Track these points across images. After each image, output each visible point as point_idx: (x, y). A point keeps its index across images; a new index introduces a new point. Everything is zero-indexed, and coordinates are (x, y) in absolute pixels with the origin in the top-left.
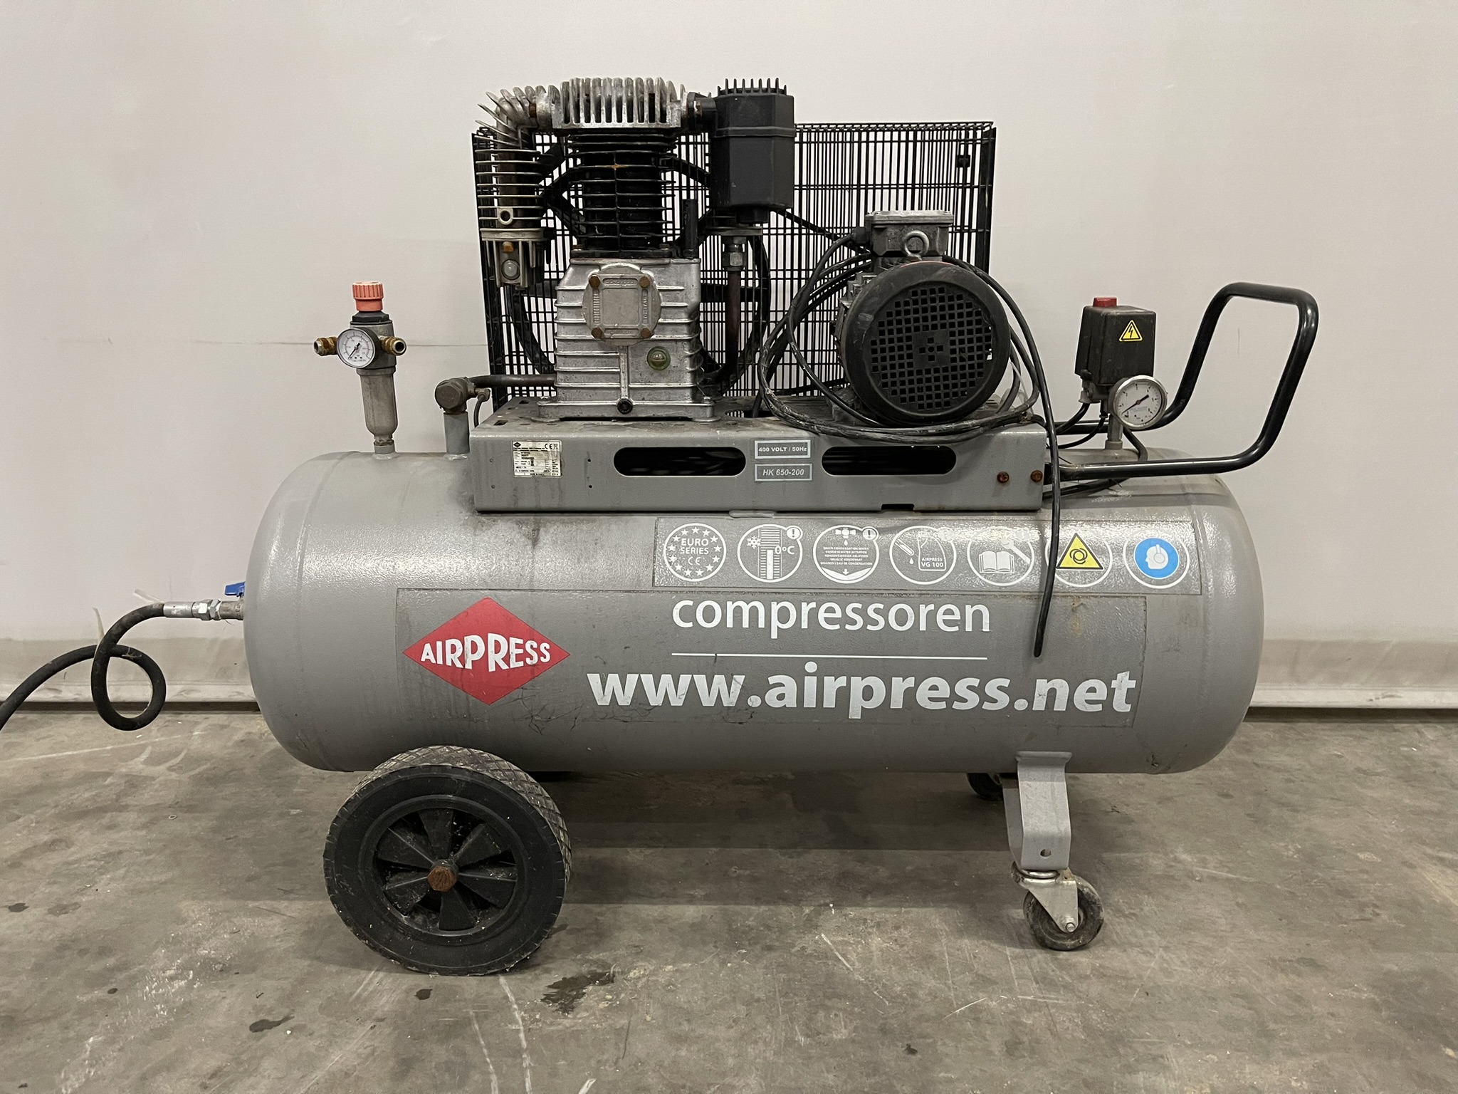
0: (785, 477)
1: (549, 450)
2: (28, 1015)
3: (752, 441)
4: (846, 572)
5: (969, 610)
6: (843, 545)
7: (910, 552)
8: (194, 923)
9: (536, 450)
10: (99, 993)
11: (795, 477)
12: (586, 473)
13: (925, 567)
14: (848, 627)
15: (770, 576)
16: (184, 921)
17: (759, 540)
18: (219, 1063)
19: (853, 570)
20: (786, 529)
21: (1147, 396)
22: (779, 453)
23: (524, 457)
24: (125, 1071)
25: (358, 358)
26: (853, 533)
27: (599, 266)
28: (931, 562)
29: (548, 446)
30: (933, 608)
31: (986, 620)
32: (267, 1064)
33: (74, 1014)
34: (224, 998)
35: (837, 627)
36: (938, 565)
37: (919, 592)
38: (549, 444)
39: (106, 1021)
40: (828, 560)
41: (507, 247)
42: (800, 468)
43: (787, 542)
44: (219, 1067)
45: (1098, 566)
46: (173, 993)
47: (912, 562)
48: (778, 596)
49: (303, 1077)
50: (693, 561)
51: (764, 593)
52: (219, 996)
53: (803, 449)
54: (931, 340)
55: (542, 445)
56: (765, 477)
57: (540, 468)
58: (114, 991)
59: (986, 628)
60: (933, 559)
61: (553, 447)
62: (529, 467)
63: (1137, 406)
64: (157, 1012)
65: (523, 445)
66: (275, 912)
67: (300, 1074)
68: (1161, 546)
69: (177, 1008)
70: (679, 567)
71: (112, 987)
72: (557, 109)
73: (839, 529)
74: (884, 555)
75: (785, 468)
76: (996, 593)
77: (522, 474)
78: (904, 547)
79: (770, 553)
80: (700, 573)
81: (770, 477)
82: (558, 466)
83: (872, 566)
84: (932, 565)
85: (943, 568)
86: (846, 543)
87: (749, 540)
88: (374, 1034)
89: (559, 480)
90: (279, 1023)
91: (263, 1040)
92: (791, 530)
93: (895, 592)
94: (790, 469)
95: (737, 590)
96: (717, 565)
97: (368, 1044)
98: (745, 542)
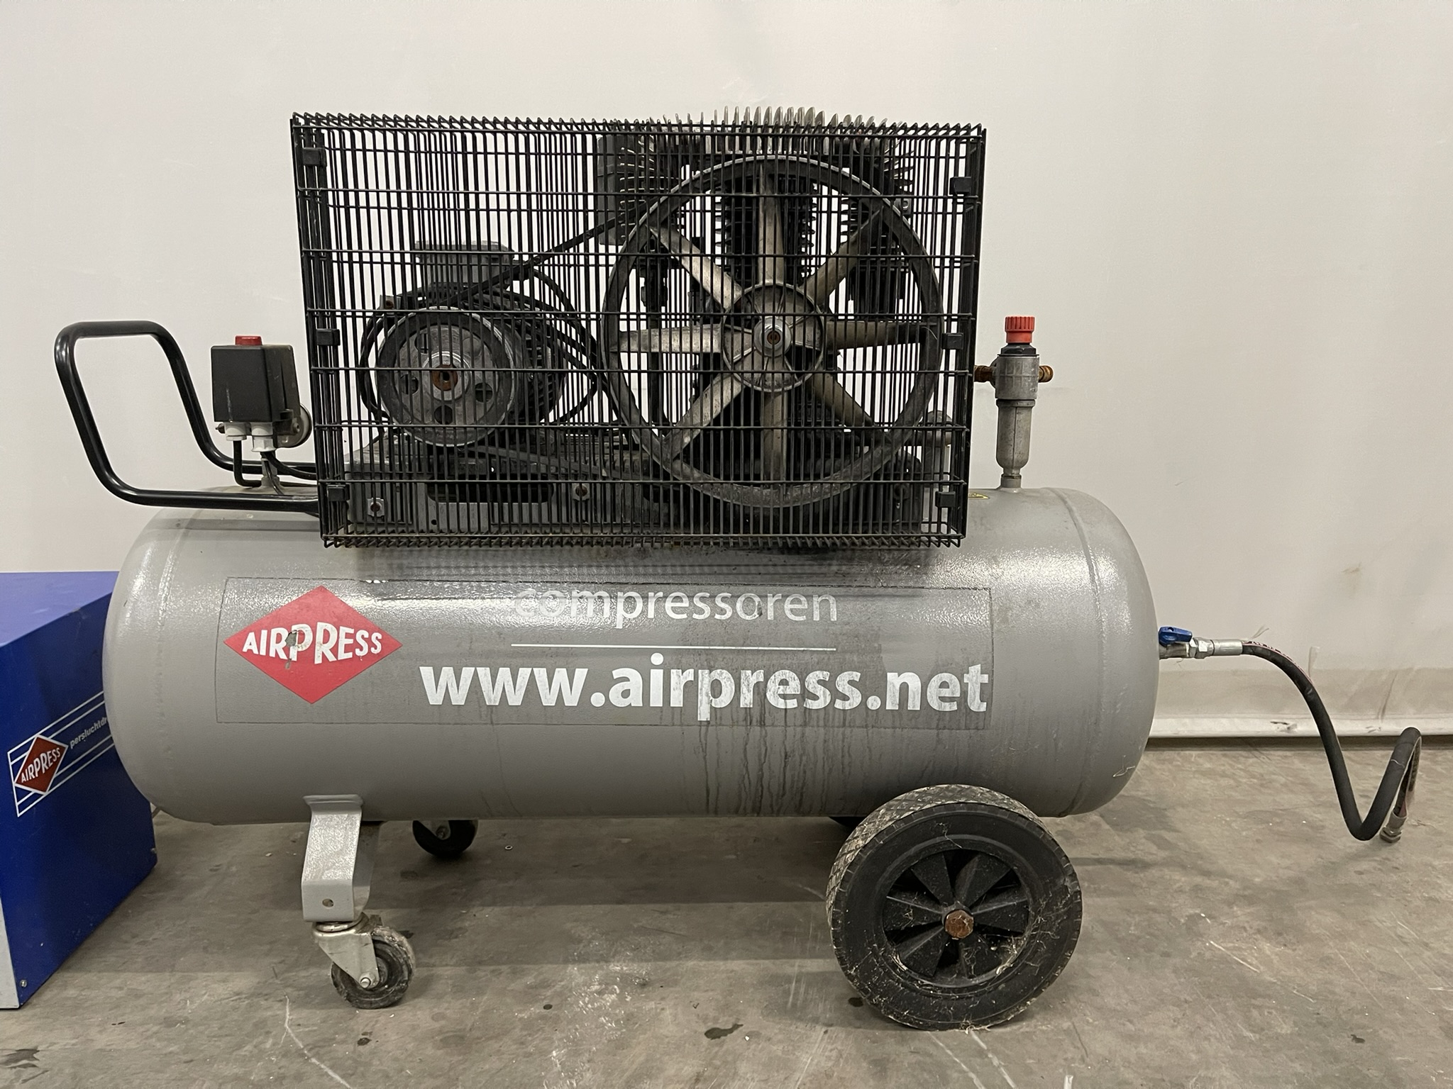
2: (477, 1034)
8: (590, 942)
10: (536, 1010)
16: (580, 941)
18: (696, 1069)
24: (606, 1081)
32: (743, 1068)
33: (522, 1029)
34: (663, 1009)
39: (558, 1035)
44: (698, 1073)
46: (610, 1006)
49: (786, 1079)
52: (656, 1008)
58: (548, 1007)
64: (603, 1025)
66: (663, 931)
67: (782, 1077)
69: (623, 1019)
71: (545, 1002)
88: (830, 1038)
90: (731, 1031)
91: (725, 1047)
97: (830, 1047)
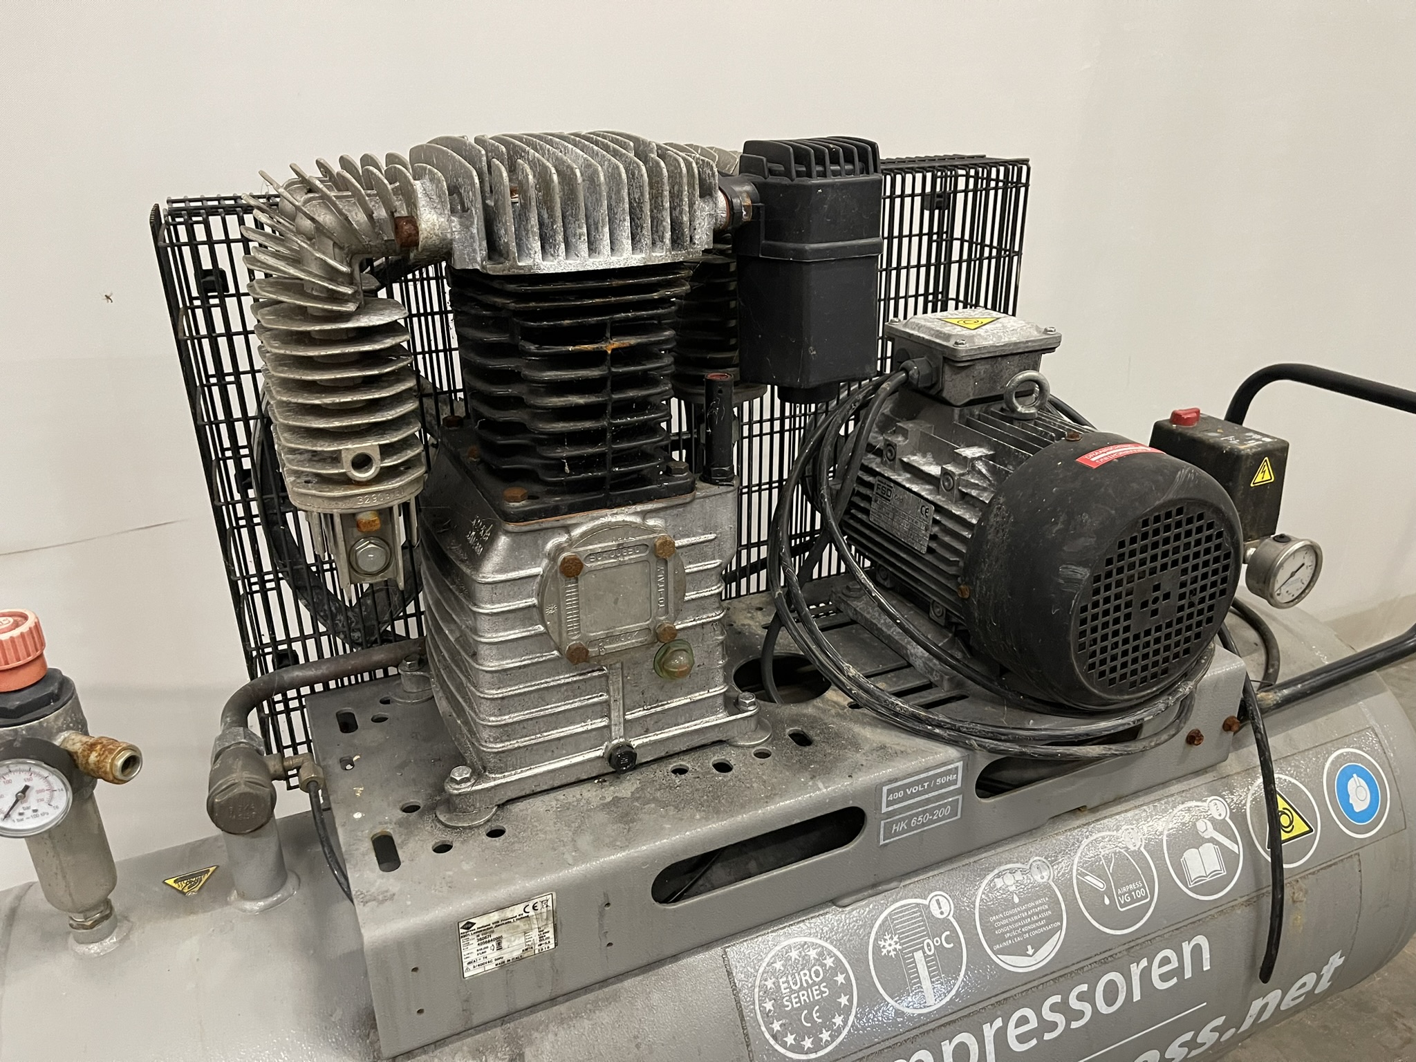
0: (923, 825)
1: (532, 913)
3: (878, 789)
4: (1030, 952)
5: (1187, 948)
6: (1014, 906)
7: (1100, 885)
9: (507, 921)
11: (939, 820)
12: (601, 926)
13: (1126, 904)
14: (1047, 1036)
15: (930, 1000)
17: (896, 938)
19: (1038, 943)
20: (926, 902)
21: (1303, 565)
22: (919, 794)
23: (482, 941)
25: (29, 813)
26: (1019, 876)
27: (567, 529)
28: (1130, 892)
29: (529, 909)
30: (1146, 964)
31: (1206, 955)
35: (1034, 1042)
36: (1141, 893)
37: (1127, 946)
38: (531, 904)
40: (1002, 938)
41: (370, 523)
42: (945, 805)
43: (937, 926)
45: (1308, 829)
47: (1107, 901)
48: (949, 1029)
50: (809, 1018)
51: (928, 1032)
53: (952, 777)
54: (1157, 588)
55: (518, 910)
56: (896, 834)
57: (514, 947)
59: (1206, 967)
60: (1131, 886)
61: (539, 906)
62: (492, 954)
63: (1292, 579)
65: (479, 922)
68: (1358, 776)
70: (790, 1039)
72: (466, 227)
73: (998, 876)
74: (1071, 904)
75: (924, 812)
76: (1212, 912)
77: (480, 970)
78: (1091, 880)
79: (919, 956)
80: (825, 1036)
81: (904, 831)
82: (551, 935)
83: (1060, 928)
84: (1132, 897)
85: (1146, 897)
86: (1016, 900)
87: (882, 943)
89: (551, 954)
92: (934, 902)
93: (1097, 958)
94: (931, 811)
95: (887, 1044)
96: (848, 1009)
98: (877, 949)
